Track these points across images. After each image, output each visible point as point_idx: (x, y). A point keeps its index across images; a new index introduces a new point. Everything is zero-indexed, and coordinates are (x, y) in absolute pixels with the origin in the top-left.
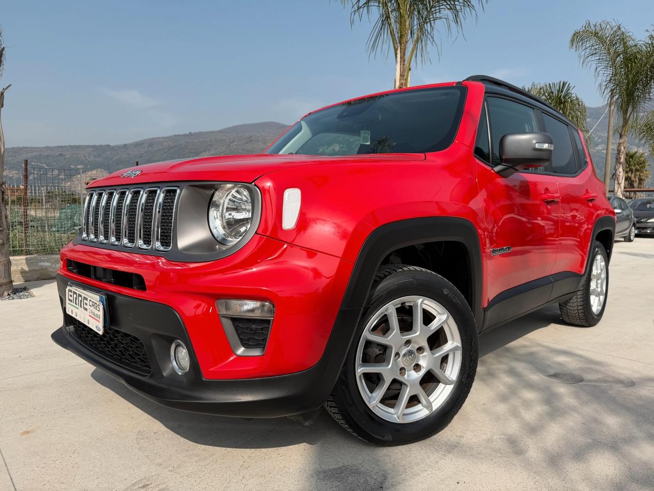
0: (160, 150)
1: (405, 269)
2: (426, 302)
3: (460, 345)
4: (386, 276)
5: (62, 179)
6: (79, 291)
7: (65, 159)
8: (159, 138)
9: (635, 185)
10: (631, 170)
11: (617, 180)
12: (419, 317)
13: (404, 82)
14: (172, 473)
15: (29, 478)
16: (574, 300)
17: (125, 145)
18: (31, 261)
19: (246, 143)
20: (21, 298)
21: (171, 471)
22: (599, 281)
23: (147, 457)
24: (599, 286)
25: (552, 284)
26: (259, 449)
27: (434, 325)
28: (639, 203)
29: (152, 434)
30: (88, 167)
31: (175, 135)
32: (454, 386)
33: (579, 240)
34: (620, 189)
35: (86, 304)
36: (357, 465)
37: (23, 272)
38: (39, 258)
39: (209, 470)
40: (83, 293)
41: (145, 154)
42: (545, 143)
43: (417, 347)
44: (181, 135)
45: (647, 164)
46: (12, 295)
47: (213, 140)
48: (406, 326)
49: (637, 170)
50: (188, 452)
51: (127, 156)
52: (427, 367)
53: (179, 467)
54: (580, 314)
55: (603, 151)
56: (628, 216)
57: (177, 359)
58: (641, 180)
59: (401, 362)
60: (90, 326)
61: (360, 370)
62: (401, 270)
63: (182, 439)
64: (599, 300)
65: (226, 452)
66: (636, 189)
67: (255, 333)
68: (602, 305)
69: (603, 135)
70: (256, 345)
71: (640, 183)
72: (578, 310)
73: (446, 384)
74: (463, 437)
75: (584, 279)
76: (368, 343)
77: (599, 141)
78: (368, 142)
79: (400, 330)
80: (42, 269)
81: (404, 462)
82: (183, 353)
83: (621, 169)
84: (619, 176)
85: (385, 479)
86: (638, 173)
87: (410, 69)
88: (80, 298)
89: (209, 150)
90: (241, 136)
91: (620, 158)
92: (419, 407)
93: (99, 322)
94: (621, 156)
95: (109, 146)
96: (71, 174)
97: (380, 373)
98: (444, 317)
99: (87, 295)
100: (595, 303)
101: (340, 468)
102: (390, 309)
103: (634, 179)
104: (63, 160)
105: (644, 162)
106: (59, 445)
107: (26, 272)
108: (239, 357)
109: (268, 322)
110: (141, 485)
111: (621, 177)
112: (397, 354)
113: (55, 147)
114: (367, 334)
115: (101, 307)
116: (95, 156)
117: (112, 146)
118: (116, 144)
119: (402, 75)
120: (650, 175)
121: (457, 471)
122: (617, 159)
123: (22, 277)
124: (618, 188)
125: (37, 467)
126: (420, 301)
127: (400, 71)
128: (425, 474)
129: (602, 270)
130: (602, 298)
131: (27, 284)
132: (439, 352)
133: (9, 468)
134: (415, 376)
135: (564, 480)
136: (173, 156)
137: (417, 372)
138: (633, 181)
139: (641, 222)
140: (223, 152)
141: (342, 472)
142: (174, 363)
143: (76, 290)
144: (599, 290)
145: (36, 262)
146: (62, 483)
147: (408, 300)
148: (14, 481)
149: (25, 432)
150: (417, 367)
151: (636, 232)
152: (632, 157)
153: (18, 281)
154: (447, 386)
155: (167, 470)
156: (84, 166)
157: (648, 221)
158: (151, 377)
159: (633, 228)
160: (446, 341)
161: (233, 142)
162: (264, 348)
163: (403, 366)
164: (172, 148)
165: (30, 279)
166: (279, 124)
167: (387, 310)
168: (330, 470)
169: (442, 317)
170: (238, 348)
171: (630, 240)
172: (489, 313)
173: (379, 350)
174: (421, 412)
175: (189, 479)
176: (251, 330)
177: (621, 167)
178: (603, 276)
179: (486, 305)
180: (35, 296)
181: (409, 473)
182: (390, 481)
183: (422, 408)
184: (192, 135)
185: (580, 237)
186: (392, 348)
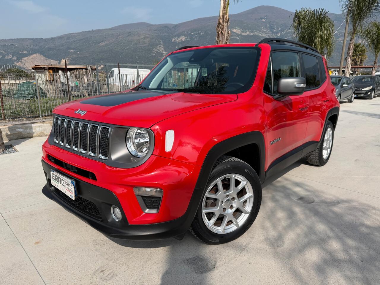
0: (75, 41)
1: (226, 160)
2: (237, 176)
3: (253, 195)
4: (217, 165)
5: (15, 61)
6: (59, 175)
7: (15, 47)
8: (74, 33)
9: (358, 64)
10: (357, 55)
11: (347, 66)
12: (233, 183)
13: (225, 12)
14: (114, 264)
15: (45, 269)
16: (314, 153)
17: (52, 38)
18: (12, 129)
19: (127, 36)
20: (10, 153)
21: (113, 262)
22: (328, 142)
23: (101, 254)
24: (328, 144)
25: (302, 150)
26: (155, 248)
27: (240, 187)
28: (358, 78)
29: (101, 241)
30: (30, 52)
31: (83, 32)
32: (249, 215)
33: (321, 113)
34: (348, 71)
35: (64, 183)
36: (203, 256)
37: (7, 135)
38: (16, 127)
39: (132, 261)
40: (61, 177)
41: (65, 44)
42: (301, 84)
43: (232, 197)
44: (87, 31)
45: (366, 51)
46: (5, 151)
47: (107, 34)
48: (226, 186)
49: (360, 55)
50: (120, 251)
51: (54, 45)
52: (236, 207)
53: (117, 260)
54: (317, 160)
55: (341, 42)
56: (351, 87)
57: (115, 214)
58: (361, 61)
59: (224, 206)
60: (67, 194)
61: (204, 212)
62: (224, 161)
63: (116, 244)
64: (328, 152)
65: (138, 250)
66: (358, 66)
67: (153, 203)
68: (329, 154)
69: (342, 31)
70: (154, 208)
71: (361, 63)
72: (316, 158)
73: (245, 213)
74: (253, 238)
75: (319, 144)
76: (208, 198)
77: (340, 35)
78: (205, 74)
79: (223, 189)
80: (19, 133)
81: (225, 253)
82: (117, 210)
83: (349, 59)
84: (348, 63)
85: (216, 263)
86: (360, 57)
87: (229, 4)
88: (60, 179)
89: (105, 41)
90: (124, 32)
91: (350, 53)
92: (232, 225)
93: (72, 194)
94: (350, 51)
95: (42, 39)
96: (20, 57)
97: (214, 212)
98: (245, 183)
99: (64, 179)
100: (325, 154)
101: (195, 257)
102: (219, 181)
103: (358, 60)
104: (14, 48)
105: (364, 50)
106: (55, 250)
107: (9, 135)
108: (146, 213)
109: (160, 198)
110: (100, 271)
111: (349, 64)
112: (222, 202)
113: (8, 40)
114: (207, 194)
115: (73, 187)
116: (34, 45)
117: (44, 39)
118: (46, 38)
119: (224, 8)
120: (367, 57)
121: (250, 257)
122: (348, 53)
123: (8, 138)
124: (347, 70)
125: (48, 263)
126: (233, 176)
127: (223, 5)
128: (235, 259)
129: (330, 136)
130: (329, 150)
131: (11, 143)
132: (242, 199)
133: (34, 264)
134: (230, 211)
135: (299, 260)
136: (83, 45)
137: (231, 209)
138: (357, 62)
139: (359, 90)
140: (113, 42)
141: (196, 260)
142: (114, 216)
143: (57, 174)
144: (328, 146)
145: (15, 129)
146: (62, 271)
147: (227, 176)
148: (38, 271)
149: (36, 242)
150: (232, 207)
151: (355, 96)
152: (358, 46)
153: (6, 141)
154: (246, 214)
155: (112, 262)
156: (28, 52)
157: (362, 90)
158: (102, 221)
159: (353, 95)
160: (246, 193)
161: (119, 36)
162: (158, 209)
163: (225, 207)
164: (82, 40)
165: (12, 139)
166: (147, 24)
167: (217, 182)
168: (190, 259)
169: (244, 183)
170: (146, 209)
171: (351, 102)
172: (268, 173)
173: (213, 200)
174: (233, 228)
175: (123, 266)
176: (151, 201)
177: (350, 58)
178: (331, 138)
179: (266, 170)
180: (18, 151)
181: (227, 259)
182: (219, 264)
183: (234, 225)
184: (94, 32)
185: (321, 111)
186: (219, 200)
